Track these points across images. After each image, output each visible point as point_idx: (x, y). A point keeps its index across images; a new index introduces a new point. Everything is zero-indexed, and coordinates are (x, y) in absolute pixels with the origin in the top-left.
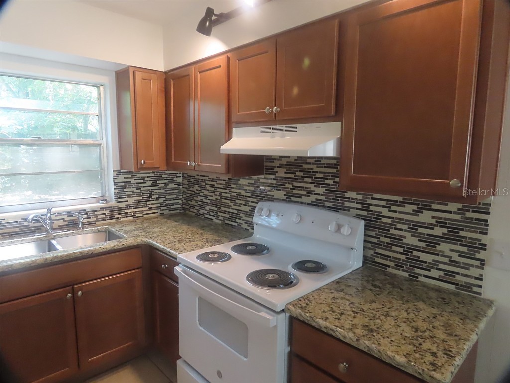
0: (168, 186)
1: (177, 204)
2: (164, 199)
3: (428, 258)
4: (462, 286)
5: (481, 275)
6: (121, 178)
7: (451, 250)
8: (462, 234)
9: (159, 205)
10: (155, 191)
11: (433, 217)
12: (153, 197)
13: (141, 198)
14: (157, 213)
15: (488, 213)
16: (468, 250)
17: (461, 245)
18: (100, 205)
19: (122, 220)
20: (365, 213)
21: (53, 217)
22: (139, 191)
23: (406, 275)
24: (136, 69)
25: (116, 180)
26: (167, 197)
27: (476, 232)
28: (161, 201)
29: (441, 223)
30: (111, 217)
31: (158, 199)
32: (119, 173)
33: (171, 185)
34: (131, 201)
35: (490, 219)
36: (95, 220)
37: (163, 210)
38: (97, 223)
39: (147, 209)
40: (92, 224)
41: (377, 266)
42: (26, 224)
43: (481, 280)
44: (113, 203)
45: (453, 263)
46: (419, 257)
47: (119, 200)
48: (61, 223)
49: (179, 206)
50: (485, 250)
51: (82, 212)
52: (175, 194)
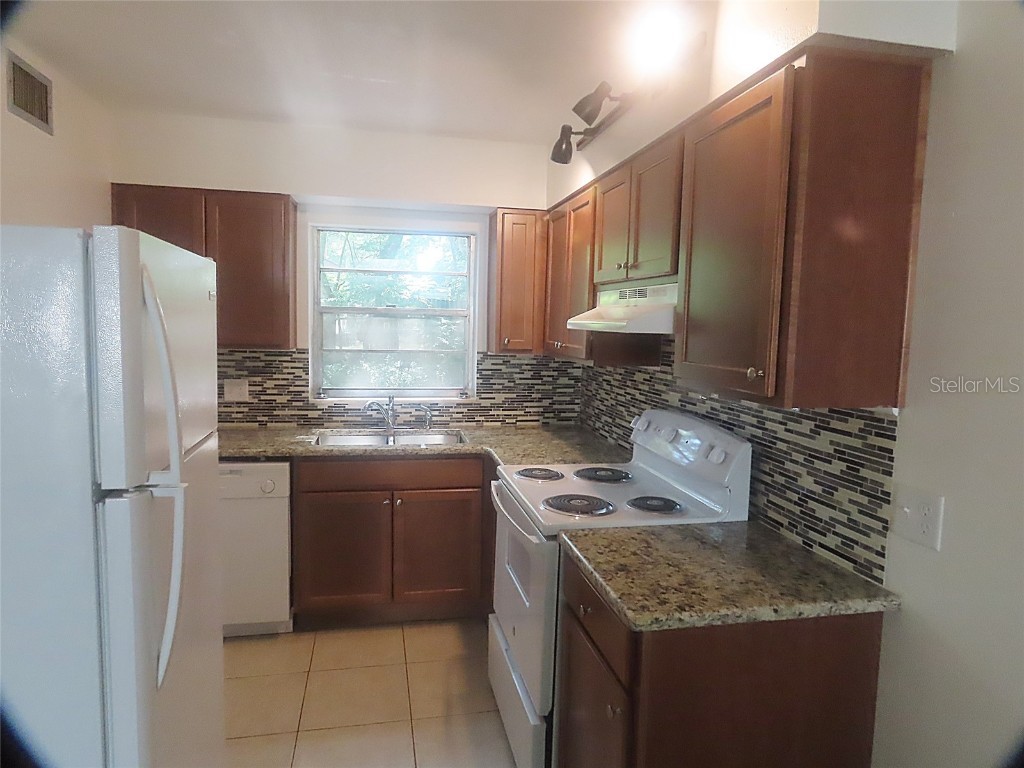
0: (558, 382)
1: (573, 411)
2: (550, 401)
3: (824, 513)
4: (861, 565)
5: (883, 548)
6: (487, 364)
7: (851, 501)
8: (864, 472)
9: (541, 410)
10: (536, 387)
11: (832, 442)
12: (533, 396)
13: (514, 396)
14: (538, 421)
15: (893, 438)
16: (870, 502)
17: (862, 492)
18: (458, 400)
19: (485, 424)
20: (759, 433)
21: (399, 409)
22: (512, 384)
23: (799, 540)
24: (506, 211)
25: (481, 367)
26: (555, 398)
27: (878, 471)
28: (546, 403)
29: (840, 454)
30: (471, 419)
31: (540, 400)
32: (485, 356)
33: (564, 381)
34: (500, 398)
35: (896, 447)
36: (449, 419)
37: (548, 418)
38: (451, 424)
39: (522, 413)
40: (445, 424)
41: (769, 524)
42: (369, 413)
43: (883, 556)
44: (474, 399)
45: (852, 524)
46: (814, 511)
47: (483, 396)
48: (407, 418)
49: (576, 415)
50: (888, 502)
51: (433, 407)
52: (569, 395)
